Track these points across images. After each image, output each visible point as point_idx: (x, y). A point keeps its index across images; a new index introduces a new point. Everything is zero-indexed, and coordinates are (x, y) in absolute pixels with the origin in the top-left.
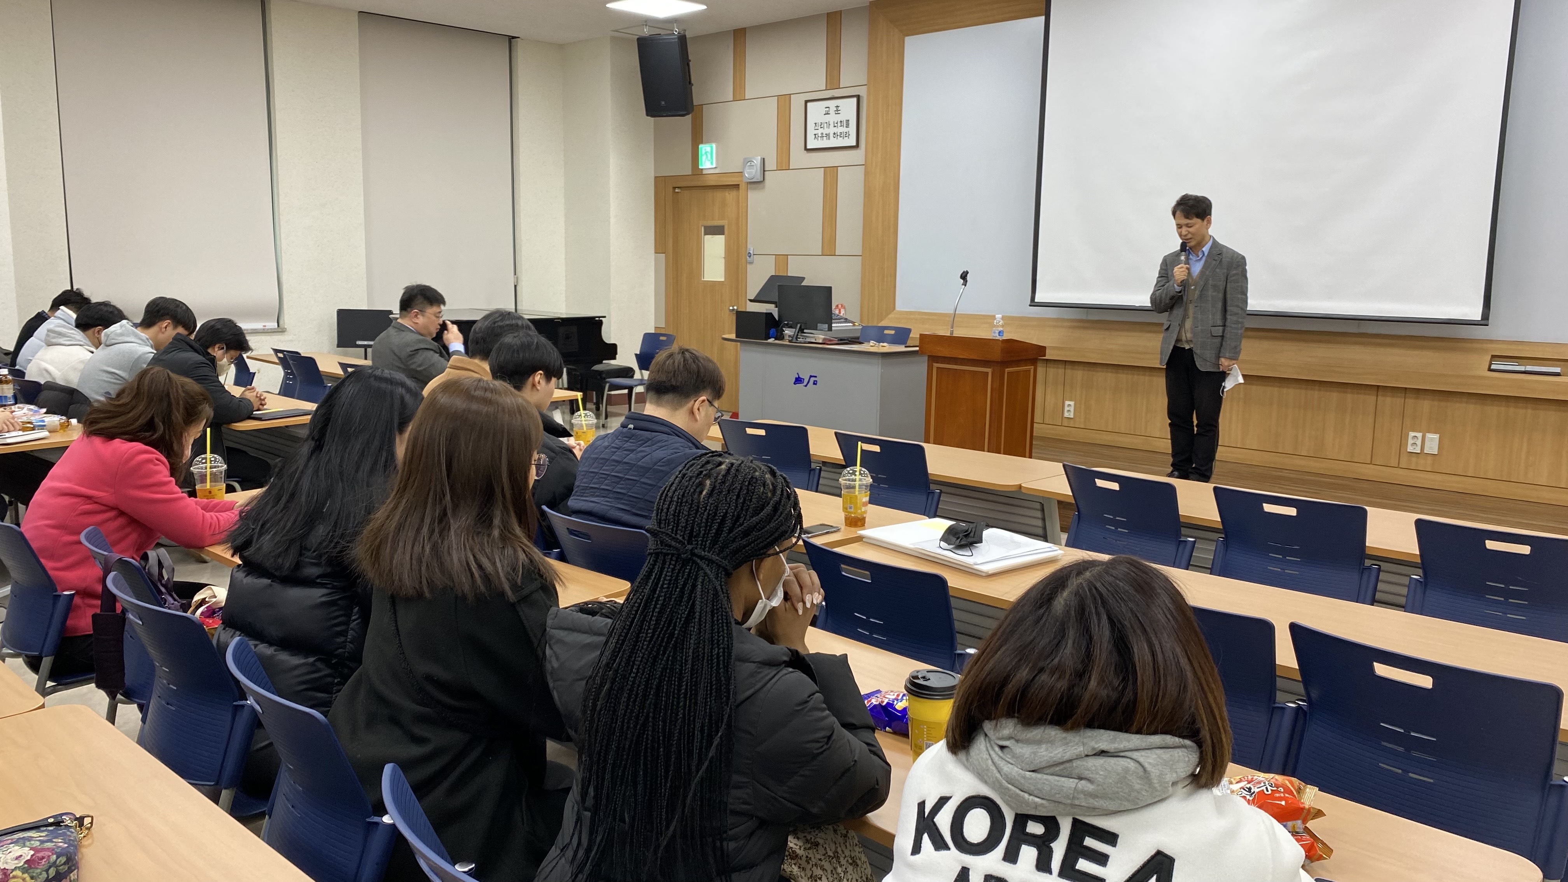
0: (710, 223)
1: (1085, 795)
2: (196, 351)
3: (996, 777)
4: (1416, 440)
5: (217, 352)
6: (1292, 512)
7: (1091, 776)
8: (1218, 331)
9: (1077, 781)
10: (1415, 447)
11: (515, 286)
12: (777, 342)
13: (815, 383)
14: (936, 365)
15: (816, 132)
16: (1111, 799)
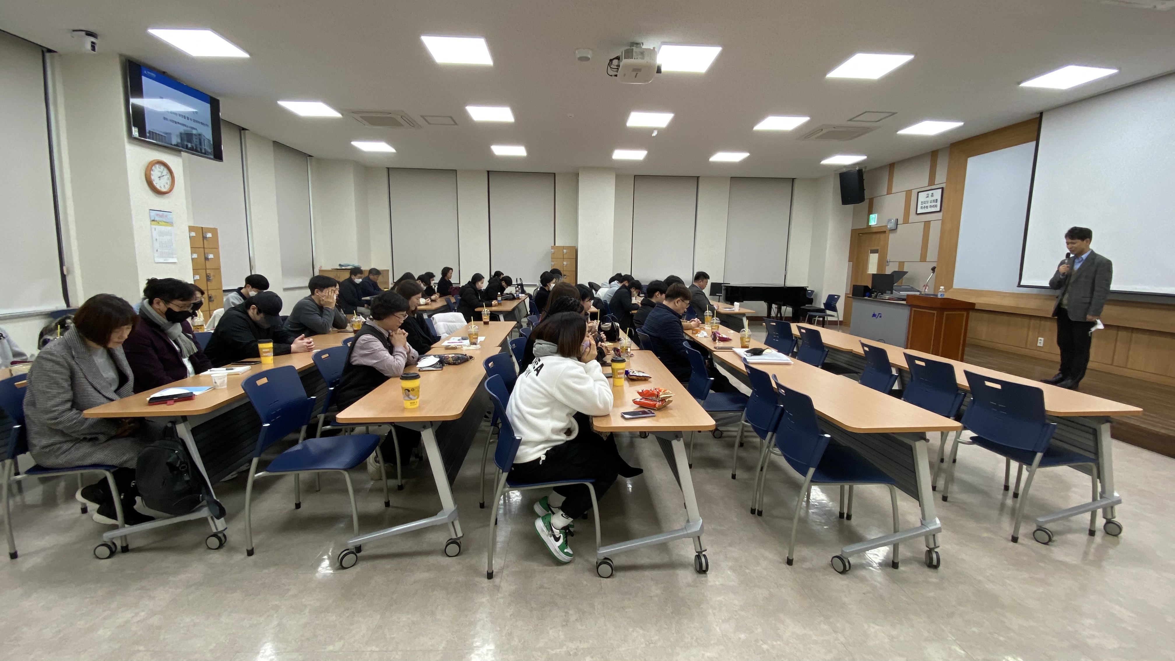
0: (873, 248)
2: (627, 289)
8: (1087, 300)
11: (785, 275)
12: (869, 298)
13: (881, 317)
14: (914, 309)
15: (922, 206)
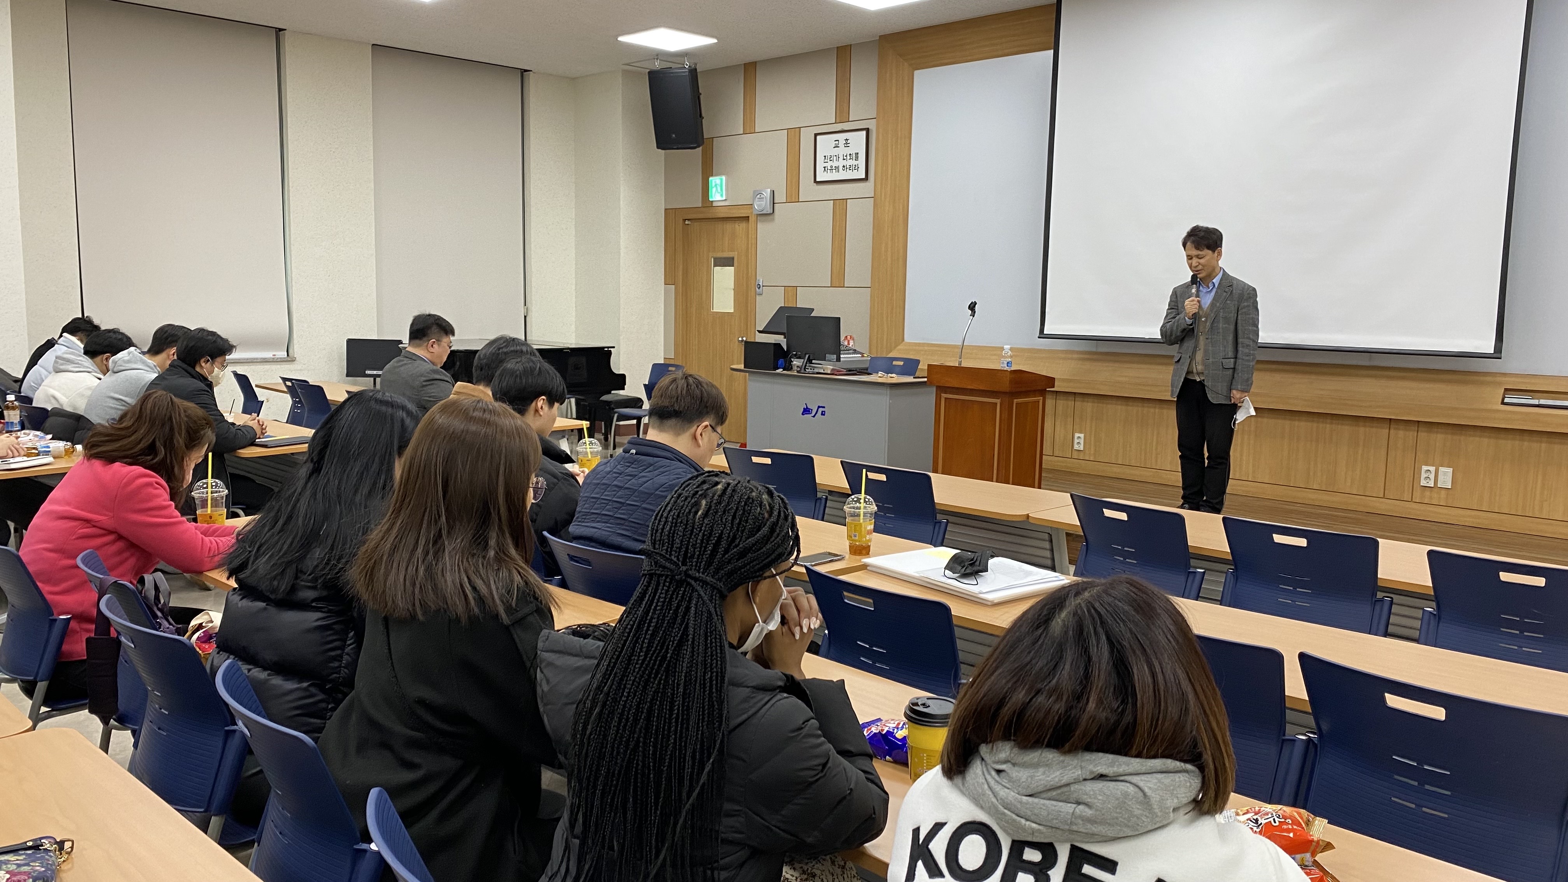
0: (720, 255)
1: (1083, 820)
3: (992, 802)
4: (1429, 473)
6: (1302, 542)
7: (1089, 800)
8: (1230, 363)
9: (1074, 806)
10: (1428, 480)
11: (525, 317)
12: (785, 372)
13: (823, 414)
14: (944, 395)
15: (826, 165)
16: (1109, 824)
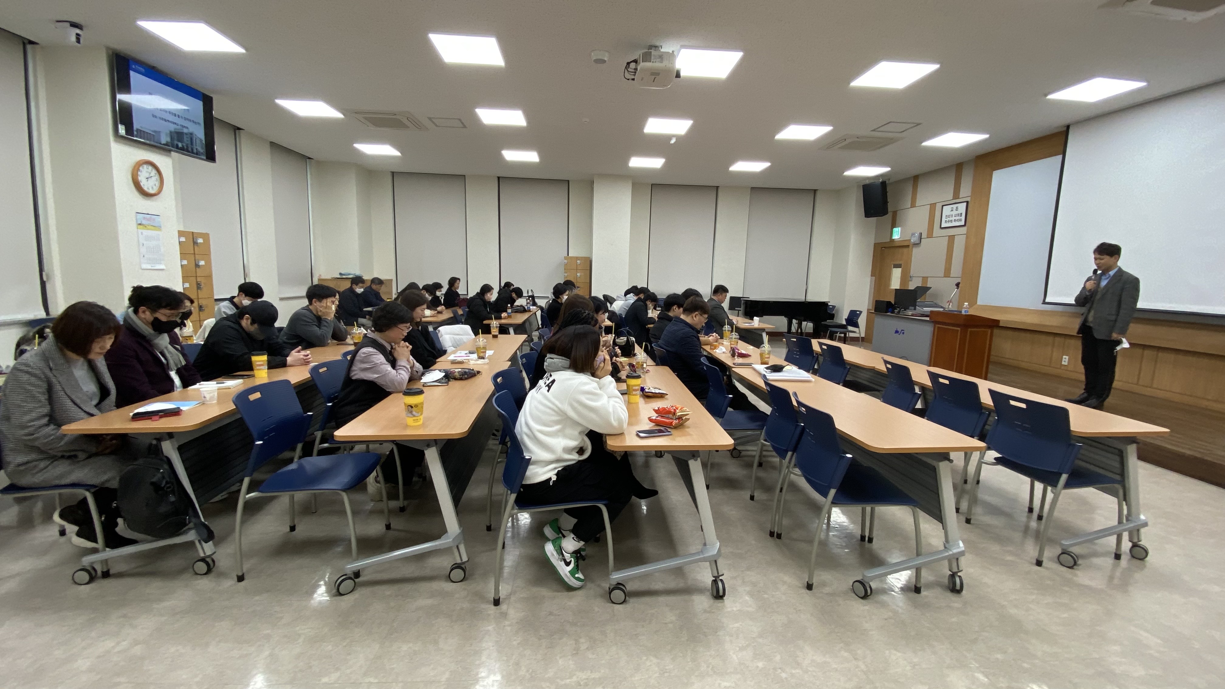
0: (896, 263)
5: (648, 303)
8: (1113, 318)
11: (806, 290)
12: (891, 314)
13: (903, 333)
14: (937, 326)
15: (946, 219)
